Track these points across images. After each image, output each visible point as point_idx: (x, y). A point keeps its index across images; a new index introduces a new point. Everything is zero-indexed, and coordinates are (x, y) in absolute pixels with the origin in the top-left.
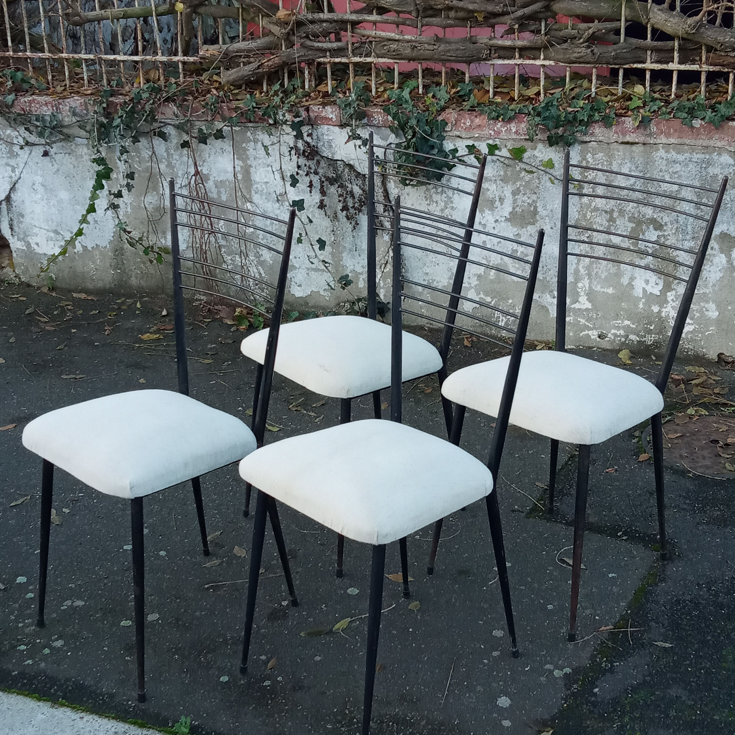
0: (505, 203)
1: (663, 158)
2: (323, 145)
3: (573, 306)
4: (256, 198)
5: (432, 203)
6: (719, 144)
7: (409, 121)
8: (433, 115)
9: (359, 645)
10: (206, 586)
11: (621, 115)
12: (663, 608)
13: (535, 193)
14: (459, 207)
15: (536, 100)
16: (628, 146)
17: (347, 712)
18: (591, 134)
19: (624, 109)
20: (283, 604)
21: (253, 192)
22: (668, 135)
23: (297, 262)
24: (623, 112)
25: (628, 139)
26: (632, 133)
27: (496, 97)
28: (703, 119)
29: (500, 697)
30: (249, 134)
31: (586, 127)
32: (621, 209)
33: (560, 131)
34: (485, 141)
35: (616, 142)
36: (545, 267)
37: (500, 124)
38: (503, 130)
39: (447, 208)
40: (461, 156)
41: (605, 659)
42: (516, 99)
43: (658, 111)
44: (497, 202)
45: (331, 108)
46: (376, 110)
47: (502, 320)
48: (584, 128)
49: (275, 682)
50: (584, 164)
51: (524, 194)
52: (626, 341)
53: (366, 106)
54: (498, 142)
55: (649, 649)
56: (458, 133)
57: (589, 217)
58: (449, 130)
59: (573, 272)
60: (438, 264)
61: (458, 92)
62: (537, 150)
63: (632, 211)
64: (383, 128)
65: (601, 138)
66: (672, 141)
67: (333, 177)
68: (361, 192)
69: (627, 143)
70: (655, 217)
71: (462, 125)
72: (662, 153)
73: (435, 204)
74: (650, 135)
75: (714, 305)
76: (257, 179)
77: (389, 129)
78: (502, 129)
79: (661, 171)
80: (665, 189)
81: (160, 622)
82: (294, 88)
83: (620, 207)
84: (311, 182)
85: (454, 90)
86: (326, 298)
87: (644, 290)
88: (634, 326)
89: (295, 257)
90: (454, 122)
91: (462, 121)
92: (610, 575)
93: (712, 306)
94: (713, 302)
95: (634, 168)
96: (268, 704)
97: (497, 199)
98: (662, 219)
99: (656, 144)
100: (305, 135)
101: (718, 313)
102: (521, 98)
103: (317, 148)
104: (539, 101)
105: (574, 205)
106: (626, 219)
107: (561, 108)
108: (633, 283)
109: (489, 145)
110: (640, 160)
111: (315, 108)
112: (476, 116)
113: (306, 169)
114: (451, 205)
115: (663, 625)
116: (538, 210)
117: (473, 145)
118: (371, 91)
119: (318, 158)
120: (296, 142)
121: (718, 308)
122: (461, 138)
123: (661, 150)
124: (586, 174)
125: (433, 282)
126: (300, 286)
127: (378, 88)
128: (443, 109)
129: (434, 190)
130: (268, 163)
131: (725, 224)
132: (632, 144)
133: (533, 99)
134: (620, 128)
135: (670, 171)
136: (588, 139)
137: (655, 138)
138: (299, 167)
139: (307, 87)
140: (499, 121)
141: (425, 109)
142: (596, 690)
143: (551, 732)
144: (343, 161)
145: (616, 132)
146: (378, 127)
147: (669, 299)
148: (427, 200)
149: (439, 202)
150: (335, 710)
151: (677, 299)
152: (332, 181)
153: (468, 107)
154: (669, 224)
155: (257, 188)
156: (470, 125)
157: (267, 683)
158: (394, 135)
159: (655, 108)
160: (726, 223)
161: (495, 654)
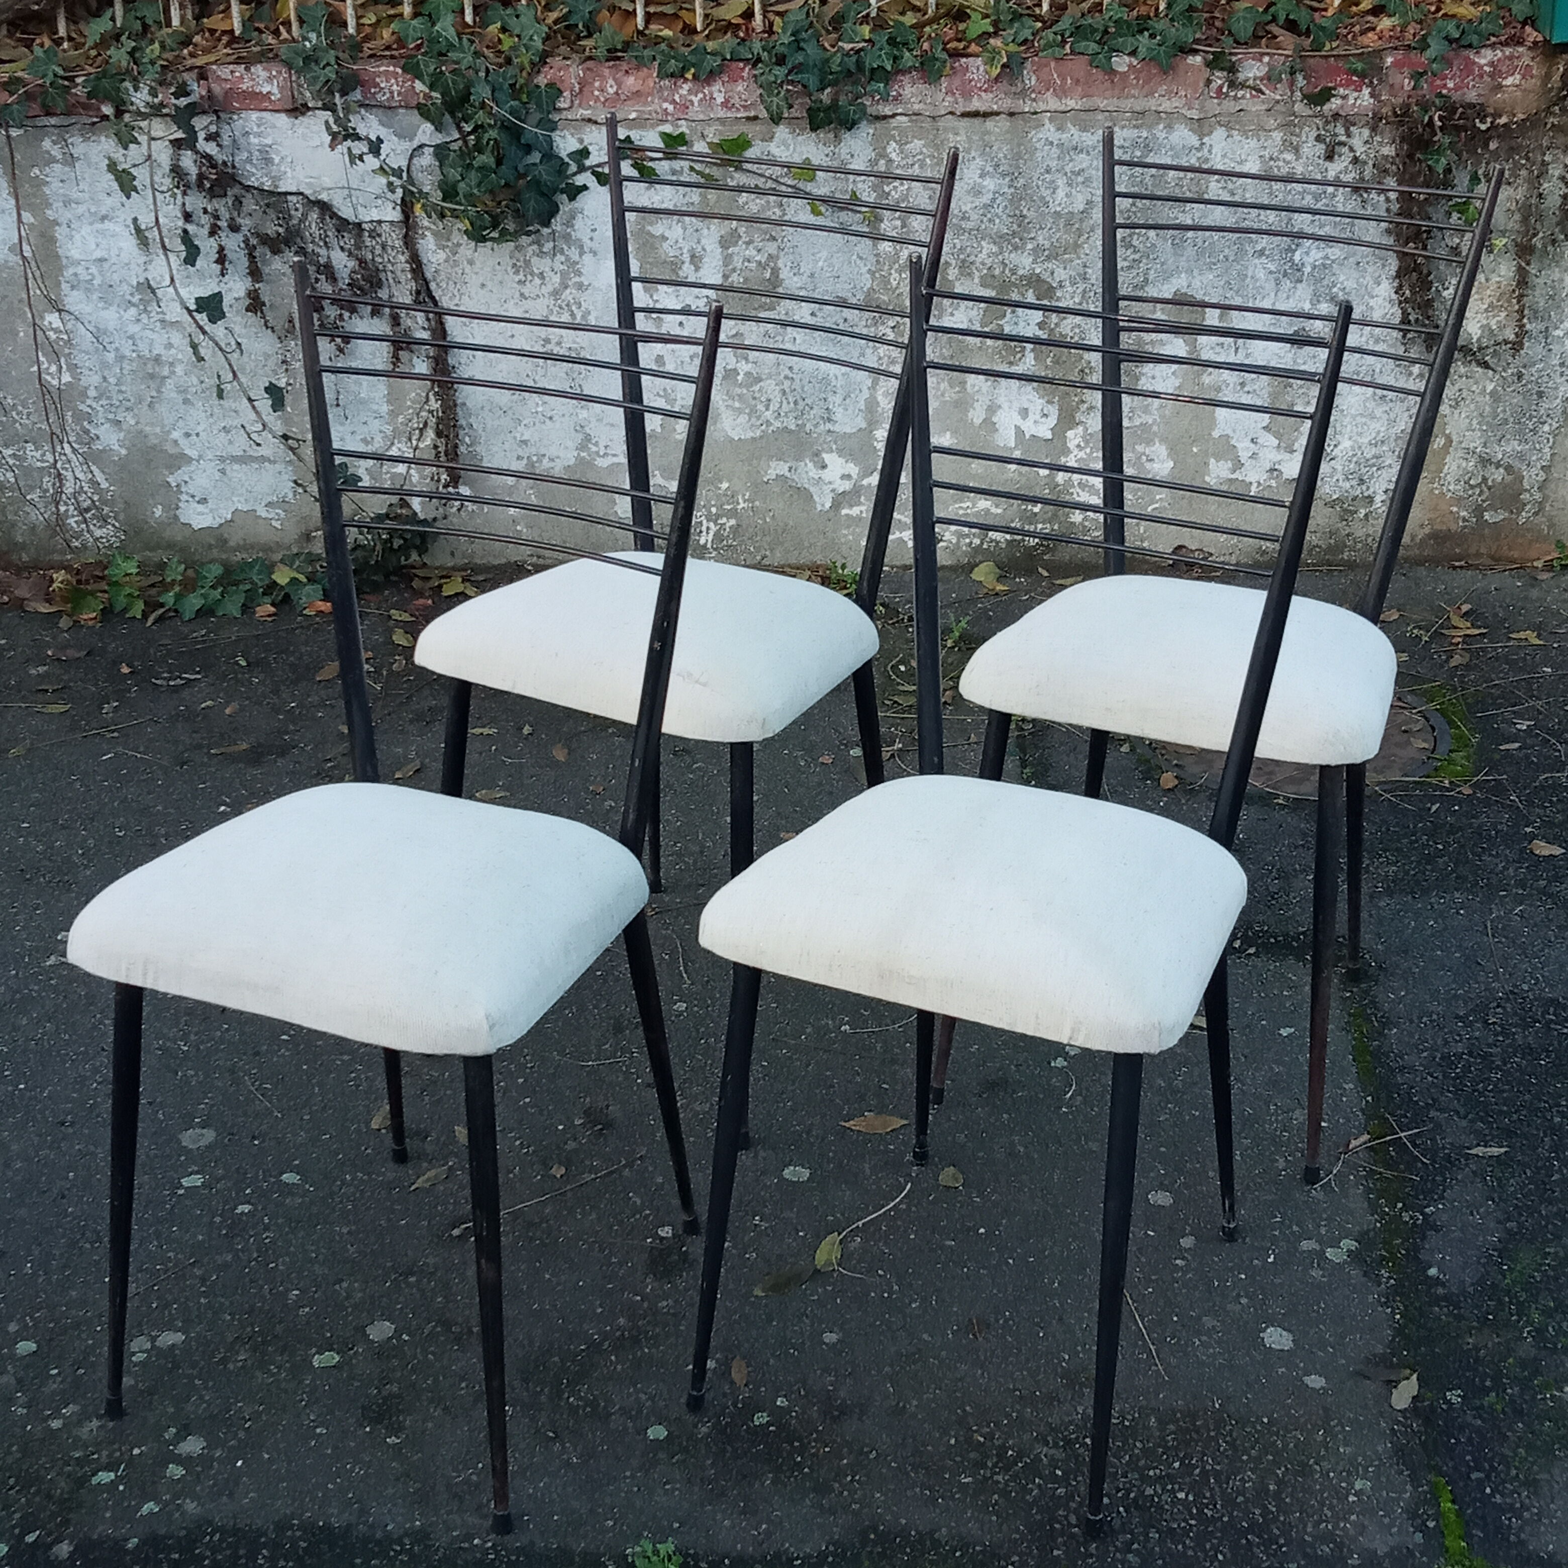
0: (706, 266)
1: (1052, 143)
2: (249, 160)
3: (865, 482)
4: (73, 300)
5: (529, 277)
6: (1167, 105)
7: (472, 90)
8: (524, 74)
9: (896, 1288)
10: (456, 1232)
11: (956, 54)
12: (1430, 1078)
13: (774, 239)
14: (595, 284)
15: (747, 29)
16: (977, 121)
17: (982, 1439)
18: (895, 99)
19: (960, 40)
20: (663, 1234)
21: (64, 286)
22: (1062, 93)
23: (192, 445)
24: (961, 45)
25: (976, 104)
26: (985, 91)
27: (652, 27)
28: (1133, 53)
29: (1264, 1330)
30: (47, 144)
31: (886, 84)
32: (964, 261)
33: (826, 96)
34: (653, 126)
35: (951, 113)
36: (801, 402)
37: (686, 87)
38: (696, 100)
39: (566, 287)
40: (599, 165)
41: (1400, 1205)
42: (699, 29)
43: (1033, 41)
44: (687, 265)
45: (264, 69)
46: (382, 69)
47: (708, 528)
48: (882, 85)
49: (775, 1412)
50: (882, 166)
51: (748, 243)
52: (982, 543)
53: (354, 59)
54: (683, 127)
55: (1467, 1165)
56: (587, 113)
57: (894, 283)
58: (566, 106)
59: (863, 407)
60: (551, 418)
61: (565, 18)
62: (776, 139)
63: (989, 262)
64: (401, 111)
65: (916, 107)
66: (1071, 103)
67: (279, 234)
68: (352, 264)
69: (975, 114)
70: (1038, 271)
71: (596, 93)
72: (1049, 131)
73: (537, 281)
74: (1023, 94)
75: (1164, 447)
76: (75, 254)
77: (416, 112)
78: (693, 98)
79: (1048, 171)
80: (1058, 209)
81: (405, 1337)
82: (146, 27)
83: (962, 257)
84: (221, 249)
85: (554, 15)
86: (274, 523)
87: (1019, 432)
88: (999, 511)
89: (188, 435)
90: (577, 87)
91: (597, 84)
92: (1284, 1032)
93: (1160, 450)
94: (1163, 440)
95: (991, 169)
96: (799, 1466)
97: (686, 257)
98: (1052, 273)
99: (1035, 113)
100: (201, 135)
101: (1171, 464)
102: (712, 27)
103: (234, 167)
104: (753, 30)
105: (861, 258)
106: (977, 280)
107: (826, 45)
108: (995, 419)
109: (665, 136)
110: (1002, 151)
111: (224, 72)
112: (627, 72)
113: (205, 220)
114: (577, 279)
115: (1458, 1113)
116: (781, 276)
117: (628, 137)
118: (345, 25)
119: (237, 190)
120: (176, 158)
121: (1173, 452)
122: (596, 123)
123: (1048, 125)
124: (887, 189)
125: (540, 461)
126: (203, 501)
127: (362, 17)
128: (544, 58)
129: (535, 247)
130: (104, 212)
131: (1183, 275)
132: (986, 115)
133: (738, 27)
134: (957, 82)
135: (1068, 169)
136: (888, 111)
137: (1034, 100)
138: (188, 217)
139: (176, 22)
140: (686, 80)
141: (501, 60)
142: (1433, 1272)
143: (1415, 1376)
144: (301, 194)
145: (949, 92)
146: (390, 108)
147: (1071, 445)
148: (517, 272)
149: (548, 274)
150: (953, 1441)
151: (1087, 442)
152: (276, 245)
153: (601, 52)
154: (1068, 283)
155: (76, 275)
156: (617, 93)
157: (761, 1418)
158: (429, 125)
159: (1027, 34)
160: (1186, 272)
161: (1187, 1242)
